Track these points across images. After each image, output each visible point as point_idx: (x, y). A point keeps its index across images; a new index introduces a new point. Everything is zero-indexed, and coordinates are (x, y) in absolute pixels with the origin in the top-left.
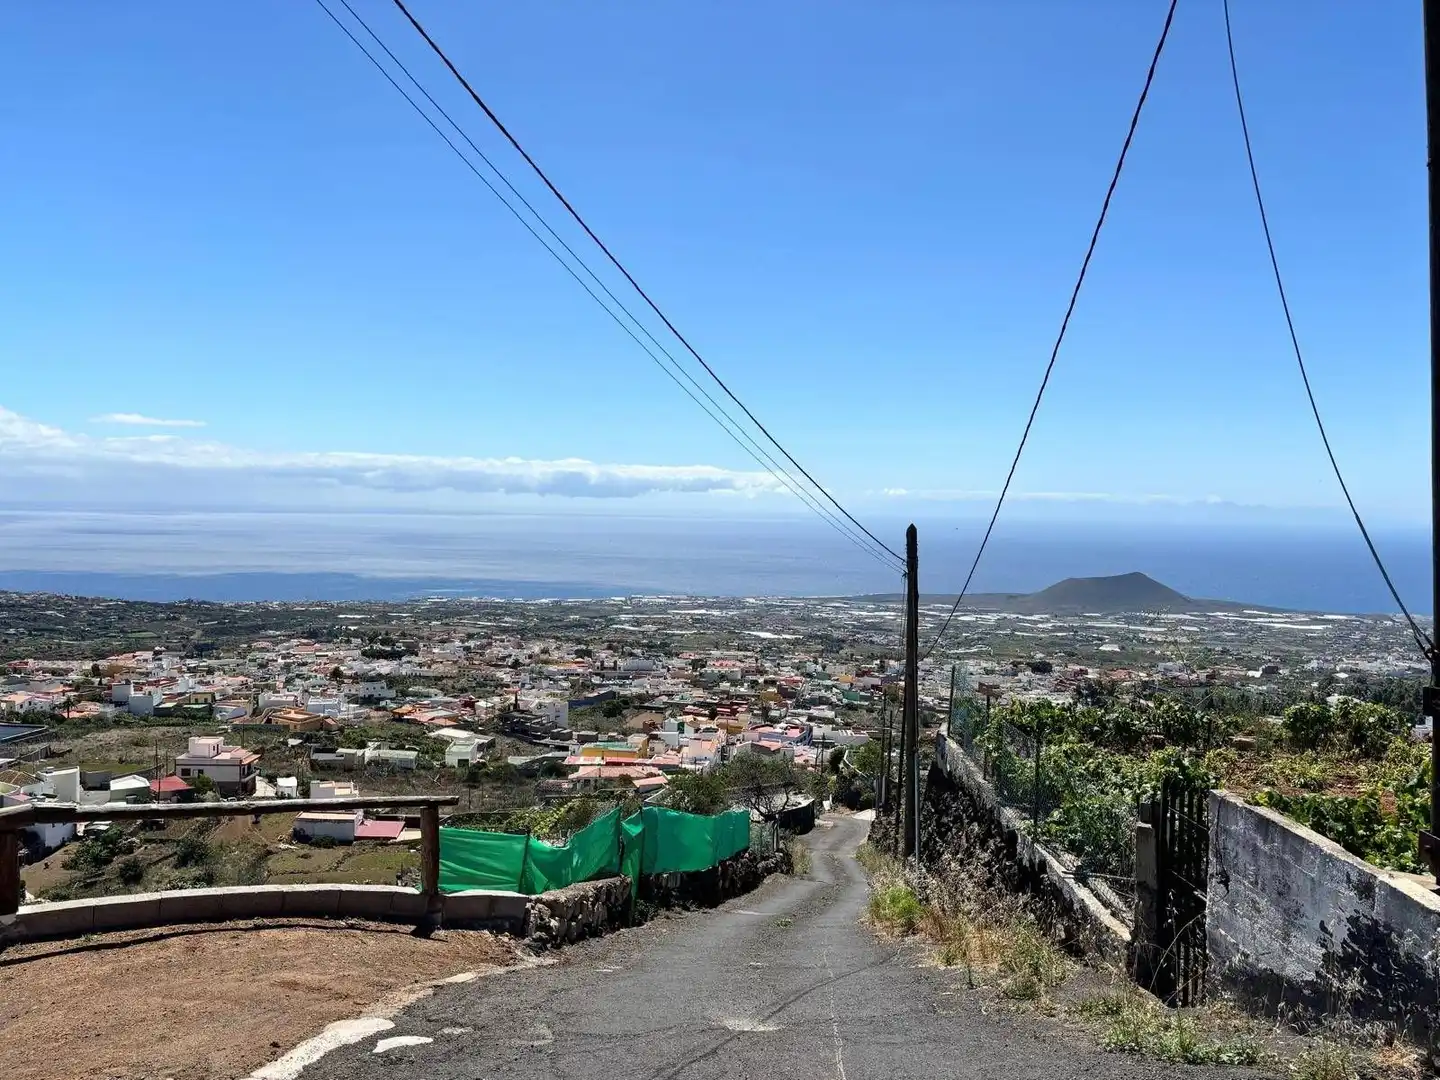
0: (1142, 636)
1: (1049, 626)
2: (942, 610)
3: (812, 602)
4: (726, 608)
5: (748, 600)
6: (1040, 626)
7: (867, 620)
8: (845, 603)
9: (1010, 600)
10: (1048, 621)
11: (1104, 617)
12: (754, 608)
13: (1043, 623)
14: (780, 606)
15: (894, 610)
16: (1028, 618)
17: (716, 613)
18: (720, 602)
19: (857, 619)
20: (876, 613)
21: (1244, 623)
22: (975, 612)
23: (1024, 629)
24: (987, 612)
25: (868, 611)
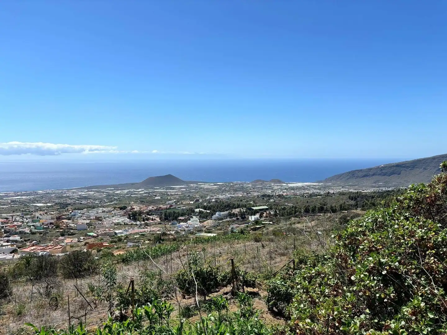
0: (168, 193)
1: (143, 192)
2: (110, 190)
3: (65, 191)
4: (29, 195)
5: (39, 191)
6: (140, 193)
7: (83, 196)
8: (77, 190)
9: (132, 185)
10: (143, 191)
12: (41, 194)
13: (142, 191)
14: (51, 193)
15: (94, 191)
16: (137, 190)
17: (24, 197)
18: (28, 193)
19: (80, 196)
20: (87, 193)
21: (198, 187)
22: (121, 190)
23: (135, 194)
24: (124, 190)
25: (85, 192)
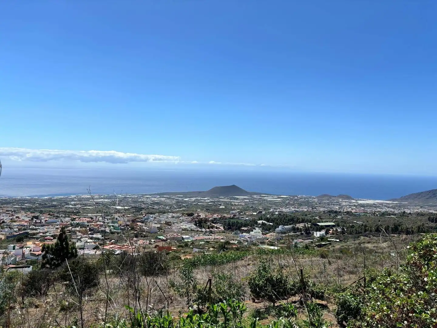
0: (232, 203)
1: (209, 201)
2: (179, 197)
3: (140, 196)
4: (110, 199)
5: (119, 195)
6: (206, 201)
7: (156, 201)
8: (150, 196)
9: (199, 193)
10: (209, 199)
11: (225, 198)
12: (120, 198)
13: (207, 200)
14: (129, 198)
15: (165, 198)
16: (204, 199)
17: (106, 200)
19: (153, 201)
20: (159, 199)
21: (261, 199)
22: (189, 197)
23: (201, 202)
24: (191, 197)
25: (157, 198)
